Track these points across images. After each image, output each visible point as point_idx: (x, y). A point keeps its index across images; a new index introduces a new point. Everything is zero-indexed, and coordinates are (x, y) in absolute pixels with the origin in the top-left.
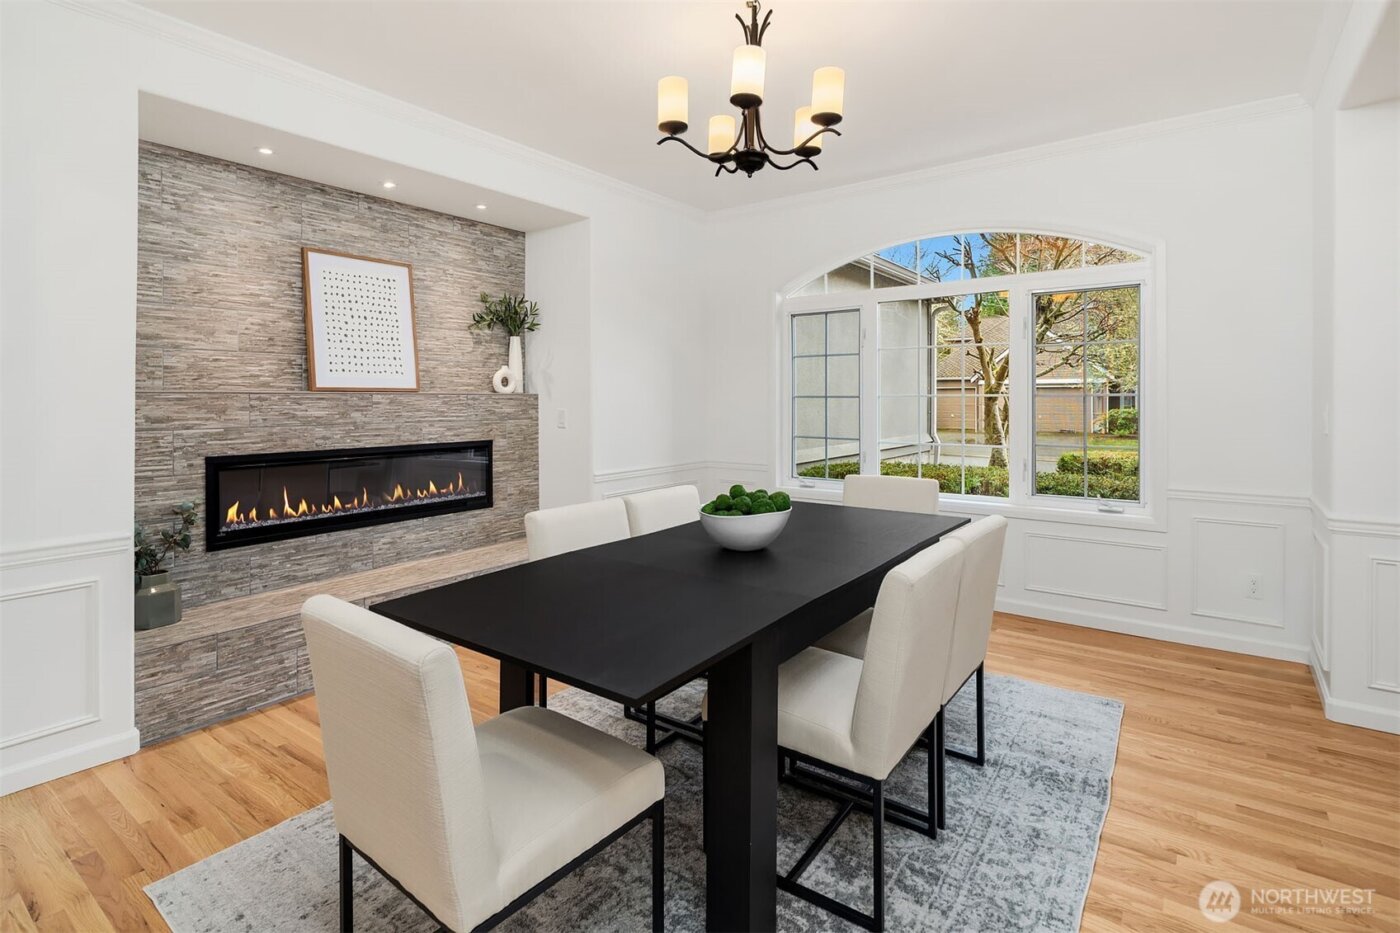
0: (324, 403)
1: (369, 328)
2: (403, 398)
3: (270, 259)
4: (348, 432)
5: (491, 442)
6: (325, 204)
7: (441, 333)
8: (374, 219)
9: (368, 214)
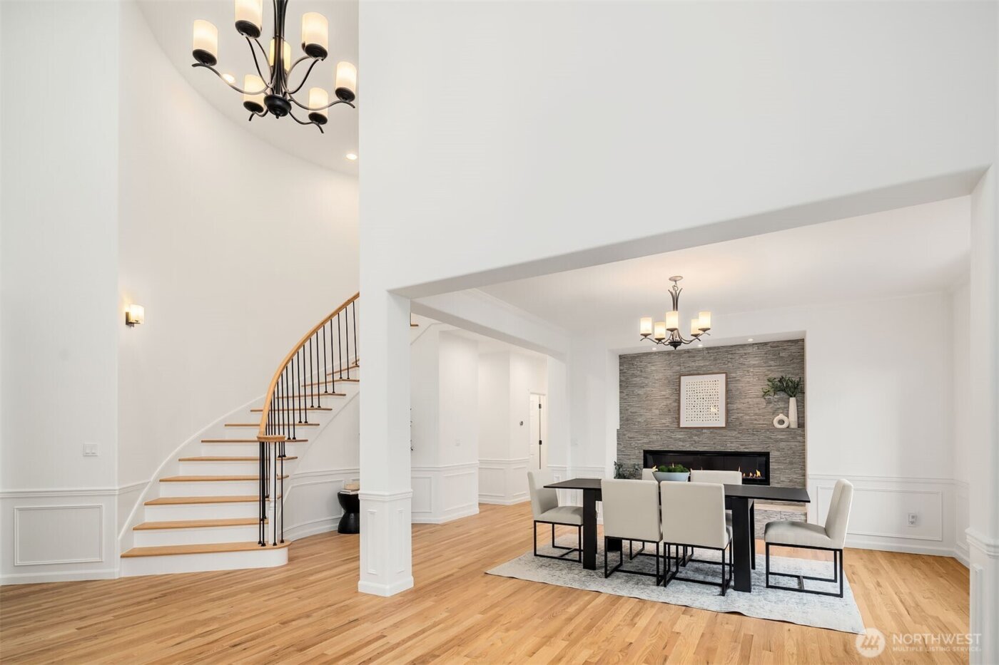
0: (682, 433)
1: (705, 402)
2: (718, 431)
3: (669, 382)
4: (692, 444)
5: (769, 453)
6: (689, 357)
7: (747, 400)
8: (710, 357)
9: (708, 355)
